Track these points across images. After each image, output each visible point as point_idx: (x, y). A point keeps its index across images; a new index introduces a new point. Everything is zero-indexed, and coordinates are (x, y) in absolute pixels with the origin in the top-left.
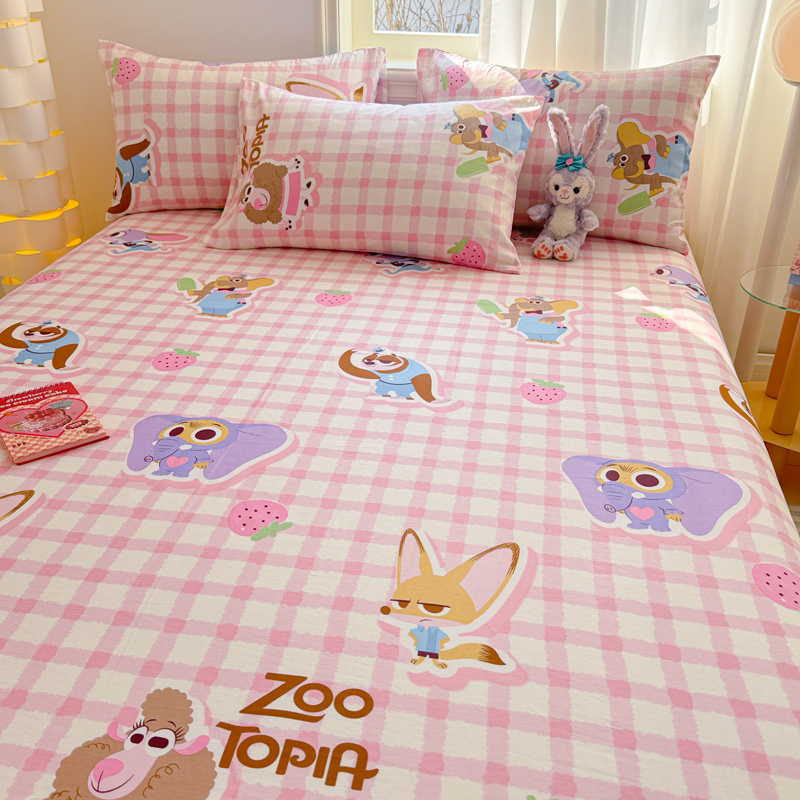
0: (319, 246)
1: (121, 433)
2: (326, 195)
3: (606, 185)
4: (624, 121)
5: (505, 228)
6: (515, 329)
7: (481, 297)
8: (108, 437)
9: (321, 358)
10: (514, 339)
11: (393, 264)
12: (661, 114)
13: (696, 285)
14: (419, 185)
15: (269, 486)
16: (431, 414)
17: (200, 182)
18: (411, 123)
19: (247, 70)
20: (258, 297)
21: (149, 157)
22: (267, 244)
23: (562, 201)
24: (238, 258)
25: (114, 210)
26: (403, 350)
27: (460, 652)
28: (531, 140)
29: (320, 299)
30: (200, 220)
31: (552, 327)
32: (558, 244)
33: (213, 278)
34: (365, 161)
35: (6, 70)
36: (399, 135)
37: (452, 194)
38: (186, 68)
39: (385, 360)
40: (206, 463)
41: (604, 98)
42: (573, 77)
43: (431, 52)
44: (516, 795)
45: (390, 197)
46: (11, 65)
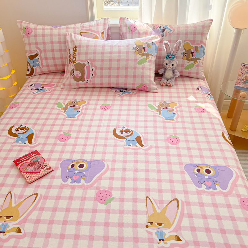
0: (97, 86)
1: (57, 168)
2: (98, 72)
3: (181, 61)
4: (186, 42)
5: (153, 79)
6: (161, 116)
7: (148, 103)
8: (53, 170)
9: (107, 132)
10: (161, 119)
11: (120, 91)
12: (196, 39)
13: (209, 92)
14: (126, 68)
15: (104, 184)
16: (144, 152)
17: (55, 65)
18: (122, 48)
19: (67, 28)
20: (83, 109)
21: (38, 59)
22: (80, 87)
23: (168, 68)
24: (73, 93)
25: (28, 75)
26: (130, 127)
27: (170, 238)
29: (101, 108)
32: (168, 82)
33: (67, 102)
34: (109, 61)
36: (119, 52)
37: (137, 70)
40: (84, 177)
41: (179, 35)
42: (169, 28)
43: (124, 19)
45: (118, 72)
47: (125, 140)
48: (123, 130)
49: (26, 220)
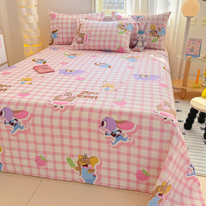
0: (91, 49)
1: (57, 71)
2: (93, 38)
3: (148, 37)
4: (152, 24)
5: (128, 45)
6: (128, 60)
8: (55, 71)
9: (91, 63)
11: (106, 52)
12: (159, 23)
13: (165, 55)
14: (111, 36)
15: (82, 76)
16: (110, 70)
18: (109, 25)
19: (77, 16)
21: (57, 33)
22: (81, 49)
24: (75, 51)
25: (50, 44)
26: (106, 62)
27: (111, 90)
29: (91, 56)
30: (67, 46)
31: (135, 60)
32: (138, 48)
35: (30, 16)
36: (107, 27)
37: (117, 38)
38: (65, 15)
39: (103, 64)
40: (72, 74)
41: (148, 20)
42: (142, 16)
43: (114, 12)
44: (117, 100)
45: (105, 38)
46: (31, 15)
47: (100, 66)
48: (101, 63)
49: (35, 82)
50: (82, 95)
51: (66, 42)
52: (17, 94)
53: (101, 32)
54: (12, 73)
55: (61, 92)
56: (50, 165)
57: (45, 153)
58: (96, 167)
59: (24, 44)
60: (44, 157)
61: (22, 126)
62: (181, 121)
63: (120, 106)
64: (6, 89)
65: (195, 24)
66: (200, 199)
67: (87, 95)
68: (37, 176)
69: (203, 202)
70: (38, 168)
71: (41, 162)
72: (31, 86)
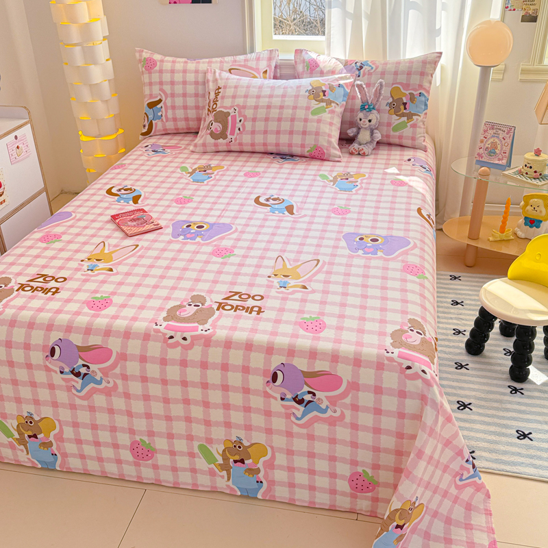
0: (245, 150)
1: (167, 227)
2: (249, 125)
3: (385, 117)
5: (335, 140)
6: (334, 186)
7: (321, 173)
8: (162, 228)
9: (246, 199)
10: (333, 190)
11: (281, 158)
12: (412, 82)
13: (426, 166)
14: (293, 120)
15: (227, 243)
16: (292, 219)
17: (187, 119)
18: (289, 90)
19: (210, 62)
20: (217, 174)
21: (162, 107)
22: (221, 150)
23: (364, 126)
24: (207, 157)
25: (143, 134)
26: (283, 195)
27: (294, 286)
28: (349, 96)
29: (246, 175)
30: (186, 138)
31: (351, 185)
32: (361, 147)
33: (196, 166)
35: (93, 66)
36: (284, 96)
37: (309, 124)
38: (179, 62)
39: (274, 200)
40: (202, 236)
41: (384, 74)
42: (370, 64)
43: (301, 51)
44: (306, 316)
45: (279, 126)
46: (95, 63)
47: (269, 208)
48: (270, 198)
49: (120, 263)
50: (229, 302)
51: (183, 129)
52: (83, 303)
53: (269, 110)
54: (65, 238)
55: (181, 296)
56: (163, 460)
57: (151, 434)
58: (263, 465)
59: (80, 133)
60: (150, 444)
61: (99, 379)
62: (459, 332)
63: (312, 335)
64: (58, 289)
65: (503, 79)
66: (486, 529)
67: (239, 303)
68: (135, 480)
69: (492, 535)
70: (137, 465)
71: (142, 453)
72: (113, 279)
